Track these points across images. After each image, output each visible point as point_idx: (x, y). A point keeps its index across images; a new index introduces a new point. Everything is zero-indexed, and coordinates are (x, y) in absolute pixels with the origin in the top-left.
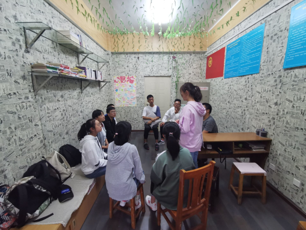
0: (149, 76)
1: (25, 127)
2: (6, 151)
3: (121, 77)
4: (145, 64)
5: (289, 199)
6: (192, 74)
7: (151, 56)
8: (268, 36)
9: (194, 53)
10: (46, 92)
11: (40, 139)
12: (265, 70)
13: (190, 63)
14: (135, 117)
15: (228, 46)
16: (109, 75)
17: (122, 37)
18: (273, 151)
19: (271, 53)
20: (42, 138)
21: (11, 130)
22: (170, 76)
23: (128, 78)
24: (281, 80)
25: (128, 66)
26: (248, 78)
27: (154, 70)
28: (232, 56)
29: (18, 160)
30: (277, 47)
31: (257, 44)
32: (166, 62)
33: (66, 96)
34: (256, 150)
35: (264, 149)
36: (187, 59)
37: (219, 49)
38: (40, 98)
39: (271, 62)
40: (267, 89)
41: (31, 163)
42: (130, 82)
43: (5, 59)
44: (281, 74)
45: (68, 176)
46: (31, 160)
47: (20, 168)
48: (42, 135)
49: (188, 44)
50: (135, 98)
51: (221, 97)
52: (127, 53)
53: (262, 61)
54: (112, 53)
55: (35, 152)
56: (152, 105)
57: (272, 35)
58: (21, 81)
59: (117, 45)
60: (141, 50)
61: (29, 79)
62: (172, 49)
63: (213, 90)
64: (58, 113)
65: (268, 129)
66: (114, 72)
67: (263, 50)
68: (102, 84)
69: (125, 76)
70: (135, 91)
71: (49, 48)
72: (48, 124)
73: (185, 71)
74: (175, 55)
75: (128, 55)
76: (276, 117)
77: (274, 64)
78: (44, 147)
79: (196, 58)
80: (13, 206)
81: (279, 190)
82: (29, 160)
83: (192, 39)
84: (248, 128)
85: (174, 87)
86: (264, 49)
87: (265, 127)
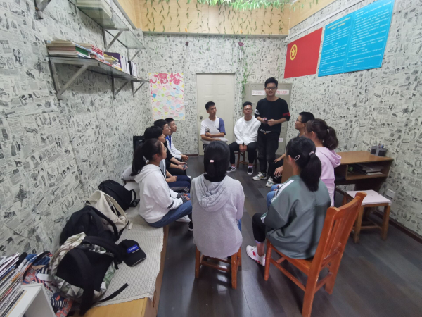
0: (203, 74)
1: (52, 155)
2: (34, 196)
3: (161, 74)
4: (197, 54)
5: (414, 232)
6: (265, 71)
7: (207, 40)
8: (400, 12)
9: (269, 38)
10: (71, 94)
11: (75, 174)
12: (391, 63)
13: (263, 53)
14: (183, 136)
15: (327, 26)
16: (143, 70)
17: (160, 5)
18: (394, 174)
19: (403, 37)
20: (77, 173)
21: (35, 161)
22: (234, 74)
23: (172, 76)
24: (417, 77)
25: (170, 57)
26: (361, 75)
27: (211, 63)
28: (334, 42)
29: (52, 210)
30: (413, 29)
31: (381, 23)
32: (228, 51)
33: (97, 103)
34: (372, 173)
35: (381, 172)
36: (259, 46)
37: (310, 32)
38: (65, 105)
39: (403, 51)
40: (392, 91)
41: (68, 212)
42: (175, 83)
43: (8, 27)
44: (417, 69)
45: (123, 227)
46: (67, 209)
47: (56, 222)
48: (76, 168)
49: (262, 23)
50: (182, 107)
51: (312, 104)
52: (168, 35)
53: (388, 48)
54: (145, 34)
55: (71, 195)
56: (212, 117)
57: (406, 11)
58: (35, 72)
59: (152, 21)
60: (192, 30)
61: (46, 70)
62: (238, 31)
63: (297, 94)
64: (90, 131)
65: (389, 146)
66: (148, 67)
67: (391, 33)
68: (136, 85)
69: (166, 72)
70: (182, 96)
71: (67, 14)
72: (80, 149)
73: (255, 66)
74: (242, 41)
75: (170, 38)
76: (403, 129)
77: (406, 54)
78: (80, 185)
79: (271, 46)
80: (67, 283)
81: (398, 221)
82: (65, 209)
83: (268, 14)
84: (355, 146)
85: (240, 90)
86: (393, 32)
87: (383, 142)
